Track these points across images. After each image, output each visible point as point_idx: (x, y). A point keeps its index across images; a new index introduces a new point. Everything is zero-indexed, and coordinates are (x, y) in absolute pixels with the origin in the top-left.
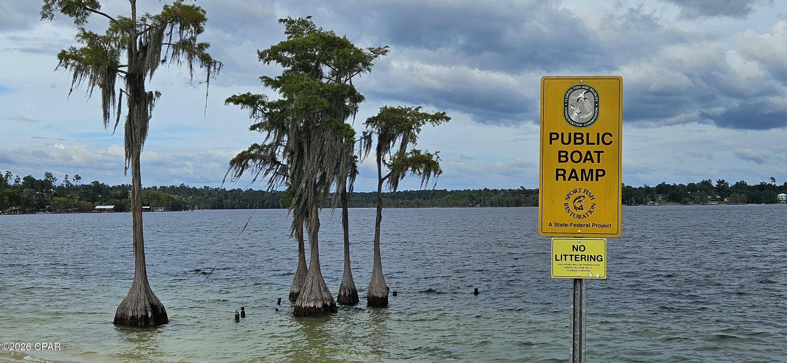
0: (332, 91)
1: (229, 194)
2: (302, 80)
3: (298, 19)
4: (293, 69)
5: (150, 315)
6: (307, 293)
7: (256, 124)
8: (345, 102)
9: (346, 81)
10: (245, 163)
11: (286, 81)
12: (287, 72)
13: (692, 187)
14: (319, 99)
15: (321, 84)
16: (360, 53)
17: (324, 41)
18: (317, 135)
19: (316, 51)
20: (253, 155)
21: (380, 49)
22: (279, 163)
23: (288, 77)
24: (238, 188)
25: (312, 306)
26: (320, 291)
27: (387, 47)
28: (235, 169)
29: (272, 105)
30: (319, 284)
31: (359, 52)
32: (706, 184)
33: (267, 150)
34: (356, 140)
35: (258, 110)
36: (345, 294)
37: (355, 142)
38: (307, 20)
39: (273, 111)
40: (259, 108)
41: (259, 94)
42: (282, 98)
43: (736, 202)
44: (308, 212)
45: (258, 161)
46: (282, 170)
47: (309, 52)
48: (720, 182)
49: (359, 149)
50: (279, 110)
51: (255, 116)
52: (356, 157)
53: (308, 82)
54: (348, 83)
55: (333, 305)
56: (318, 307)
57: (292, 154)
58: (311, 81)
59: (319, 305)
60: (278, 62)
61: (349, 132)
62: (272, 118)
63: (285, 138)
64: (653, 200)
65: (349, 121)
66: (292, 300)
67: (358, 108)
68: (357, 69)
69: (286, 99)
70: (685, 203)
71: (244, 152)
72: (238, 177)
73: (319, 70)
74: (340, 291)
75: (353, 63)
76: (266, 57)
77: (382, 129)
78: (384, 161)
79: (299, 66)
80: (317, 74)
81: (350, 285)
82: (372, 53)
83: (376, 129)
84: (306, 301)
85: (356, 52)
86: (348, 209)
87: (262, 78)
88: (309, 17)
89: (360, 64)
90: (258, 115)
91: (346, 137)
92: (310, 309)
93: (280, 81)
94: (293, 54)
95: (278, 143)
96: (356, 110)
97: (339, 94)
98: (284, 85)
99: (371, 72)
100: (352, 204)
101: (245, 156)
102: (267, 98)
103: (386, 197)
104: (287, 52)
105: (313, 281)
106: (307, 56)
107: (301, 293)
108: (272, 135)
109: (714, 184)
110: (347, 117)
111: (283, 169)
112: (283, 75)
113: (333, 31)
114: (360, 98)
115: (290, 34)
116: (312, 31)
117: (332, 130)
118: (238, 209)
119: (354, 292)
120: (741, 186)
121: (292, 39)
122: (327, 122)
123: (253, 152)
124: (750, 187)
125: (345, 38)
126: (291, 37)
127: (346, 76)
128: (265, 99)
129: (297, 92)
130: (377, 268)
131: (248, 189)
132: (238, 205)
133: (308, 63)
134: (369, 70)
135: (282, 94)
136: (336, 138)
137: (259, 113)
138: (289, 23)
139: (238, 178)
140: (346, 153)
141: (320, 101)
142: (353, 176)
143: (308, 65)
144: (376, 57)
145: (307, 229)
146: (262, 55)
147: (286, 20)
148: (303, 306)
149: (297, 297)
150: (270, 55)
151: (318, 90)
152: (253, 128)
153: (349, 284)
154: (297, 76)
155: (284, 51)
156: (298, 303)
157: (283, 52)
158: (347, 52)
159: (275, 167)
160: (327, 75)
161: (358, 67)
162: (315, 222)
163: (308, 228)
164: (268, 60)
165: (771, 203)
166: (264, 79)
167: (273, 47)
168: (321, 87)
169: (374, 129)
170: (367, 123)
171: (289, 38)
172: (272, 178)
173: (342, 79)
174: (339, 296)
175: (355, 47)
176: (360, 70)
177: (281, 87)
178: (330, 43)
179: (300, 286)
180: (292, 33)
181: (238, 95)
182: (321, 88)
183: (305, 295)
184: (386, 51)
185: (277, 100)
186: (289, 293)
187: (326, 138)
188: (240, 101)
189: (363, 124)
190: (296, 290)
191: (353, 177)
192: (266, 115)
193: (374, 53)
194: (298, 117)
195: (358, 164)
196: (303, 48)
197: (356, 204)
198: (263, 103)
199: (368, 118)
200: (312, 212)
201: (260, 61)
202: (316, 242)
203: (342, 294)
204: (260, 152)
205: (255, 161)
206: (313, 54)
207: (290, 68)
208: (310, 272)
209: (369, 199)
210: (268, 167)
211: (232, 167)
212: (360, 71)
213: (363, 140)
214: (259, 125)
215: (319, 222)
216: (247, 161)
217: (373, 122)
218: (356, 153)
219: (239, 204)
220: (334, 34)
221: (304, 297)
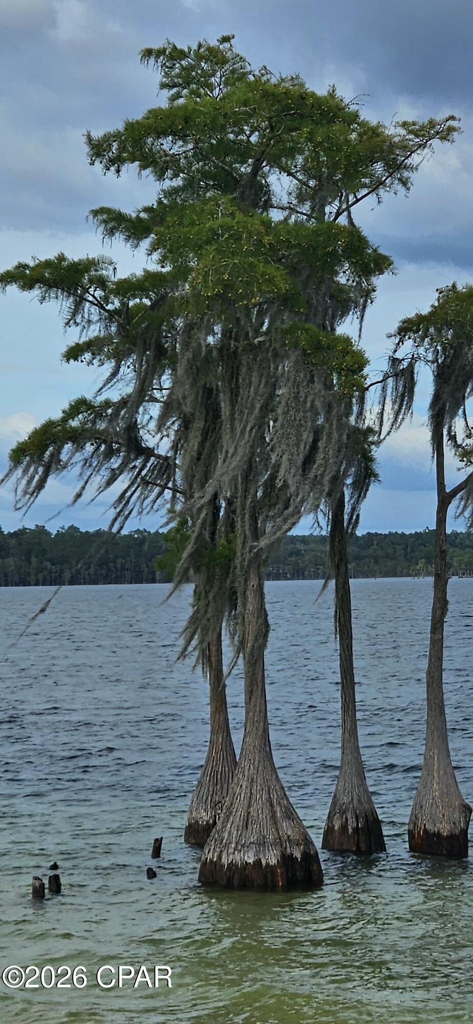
0: (299, 244)
1: (13, 542)
2: (212, 214)
3: (195, 47)
4: (190, 184)
6: (235, 824)
7: (81, 342)
8: (337, 273)
9: (338, 214)
10: (52, 455)
11: (168, 219)
12: (171, 193)
14: (261, 268)
15: (267, 224)
16: (378, 135)
17: (272, 105)
18: (256, 367)
19: (252, 132)
20: (74, 430)
21: (432, 124)
22: (148, 453)
23: (173, 206)
24: (37, 526)
25: (251, 861)
26: (274, 814)
27: (452, 118)
28: (25, 471)
29: (127, 288)
30: (270, 800)
31: (373, 133)
33: (116, 414)
34: (368, 382)
35: (88, 304)
36: (344, 827)
37: (367, 389)
38: (221, 47)
39: (131, 304)
40: (91, 298)
41: (90, 257)
42: (154, 267)
44: (235, 593)
45: (89, 448)
46: (159, 471)
47: (231, 136)
49: (377, 409)
50: (147, 302)
51: (78, 321)
52: (370, 430)
53: (229, 220)
54: (343, 220)
55: (310, 858)
56: (267, 864)
57: (186, 425)
58: (239, 216)
59: (272, 858)
60: (143, 167)
61: (348, 358)
62: (129, 324)
63: (166, 380)
65: (346, 327)
66: (193, 841)
67: (374, 291)
68: (367, 181)
69: (168, 269)
71: (50, 425)
72: (32, 495)
73: (261, 186)
74: (329, 817)
75: (356, 163)
76: (110, 154)
77: (444, 349)
78: (453, 438)
79: (206, 175)
80: (256, 195)
81: (359, 801)
82: (412, 137)
83: (427, 350)
84: (233, 846)
85: (365, 133)
86: (350, 581)
87: (95, 213)
88: (226, 39)
89: (379, 167)
90: (86, 316)
91: (339, 374)
92: (245, 871)
93: (151, 218)
94: (185, 142)
95: (142, 394)
96: (367, 296)
97: (320, 252)
98: (162, 229)
99: (408, 189)
100: (366, 568)
101: (54, 435)
102: (111, 268)
103: (462, 546)
104: (170, 138)
105: (254, 791)
106: (225, 148)
107: (219, 823)
108: (128, 371)
110: (342, 316)
111: (161, 468)
112: (160, 202)
113: (297, 77)
114: (381, 264)
115: (175, 90)
116: (237, 77)
117: (298, 352)
118: (37, 584)
119: (371, 819)
121: (181, 101)
122: (286, 332)
123: (74, 423)
125: (332, 95)
126: (178, 96)
127: (337, 203)
128: (107, 272)
129: (198, 248)
130: (436, 751)
131: (66, 528)
132: (36, 574)
133: (231, 166)
134: (404, 182)
135: (156, 256)
136: (312, 377)
137: (91, 311)
138: (171, 58)
139: (32, 499)
140: (339, 419)
141: (263, 274)
142: (361, 487)
143: (229, 174)
144: (422, 146)
145: (232, 642)
146: (98, 149)
147: (161, 52)
148: (225, 861)
149: (208, 836)
150: (122, 149)
151: (260, 243)
152: (74, 353)
153: (355, 797)
154: (199, 203)
155: (161, 133)
156: (210, 854)
157: (158, 138)
158: (340, 135)
159: (138, 463)
160: (285, 201)
161: (372, 175)
162: (255, 620)
163: (236, 639)
164: (117, 162)
166: (105, 216)
167: (131, 127)
168: (267, 234)
169: (421, 350)
170: (399, 334)
171: (173, 98)
172: (126, 491)
173: (327, 209)
174: (328, 833)
175: (362, 118)
176: (377, 185)
177: (153, 235)
178: (292, 109)
179: (215, 805)
180: (180, 85)
181: (32, 264)
182: (266, 238)
183: (230, 831)
184: (451, 129)
185: (139, 273)
186: (185, 823)
187: (282, 375)
188: (38, 281)
189: (389, 336)
190: (205, 817)
191: (362, 489)
192: (112, 315)
193: (417, 136)
194: (202, 319)
195: (377, 453)
196: (215, 127)
197: (376, 568)
198: (101, 283)
199: (403, 318)
200: (248, 593)
201: (92, 164)
202: (260, 678)
203: (336, 827)
204: (94, 422)
205: (80, 447)
206: (242, 141)
207: (178, 182)
208: (245, 764)
209: (413, 551)
210: (115, 463)
211: (15, 467)
212: (377, 187)
213: (390, 381)
214: (92, 347)
215: (266, 621)
216: (58, 451)
217: (417, 331)
218: (370, 419)
219: (40, 570)
220: (302, 85)
221: (226, 835)
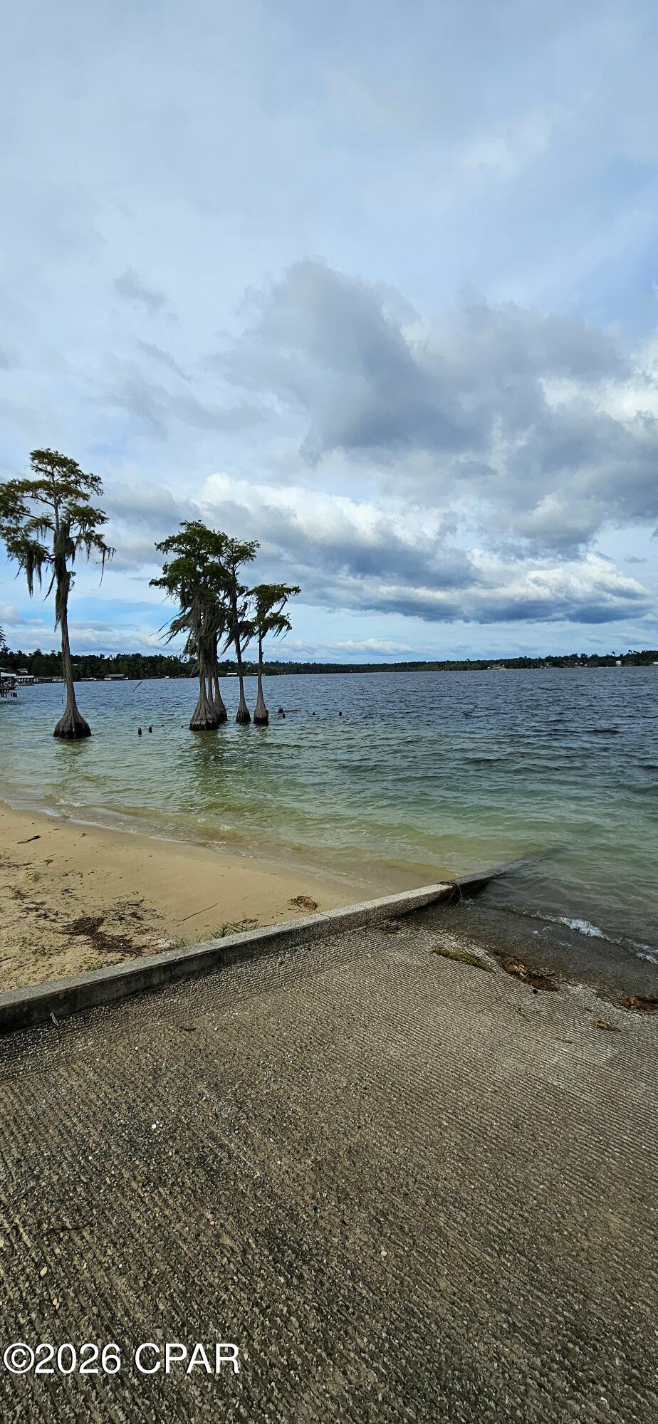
5: (74, 730)
13: (566, 658)
32: (575, 656)
43: (592, 666)
48: (582, 655)
64: (544, 666)
70: (562, 667)
109: (579, 656)
120: (595, 657)
124: (600, 658)
165: (612, 666)
